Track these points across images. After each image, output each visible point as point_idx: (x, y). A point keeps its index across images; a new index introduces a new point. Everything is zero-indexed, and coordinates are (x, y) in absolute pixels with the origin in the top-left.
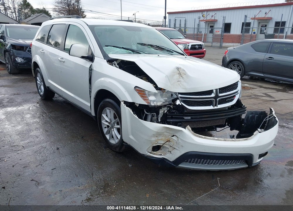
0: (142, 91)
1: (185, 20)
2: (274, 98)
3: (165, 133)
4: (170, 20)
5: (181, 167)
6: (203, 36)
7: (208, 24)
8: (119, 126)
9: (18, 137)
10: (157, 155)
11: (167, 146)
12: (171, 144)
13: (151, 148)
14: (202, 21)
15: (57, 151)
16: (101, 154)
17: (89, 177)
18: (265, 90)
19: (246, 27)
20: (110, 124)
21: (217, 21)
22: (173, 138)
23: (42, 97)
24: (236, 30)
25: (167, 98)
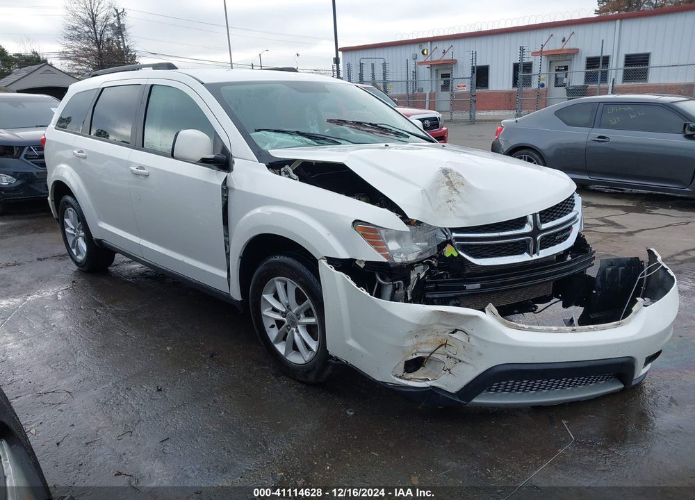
0: (371, 230)
1: (384, 65)
2: (624, 227)
3: (436, 327)
4: (349, 65)
5: (477, 404)
6: (427, 99)
7: (437, 70)
8: (312, 320)
9: (50, 370)
10: (416, 381)
11: (439, 357)
12: (451, 351)
13: (402, 365)
14: (421, 63)
15: (159, 396)
16: (269, 390)
17: (258, 450)
18: (599, 210)
19: (523, 72)
20: (285, 317)
21: (455, 63)
22: (454, 335)
23: (82, 267)
24: (500, 81)
25: (426, 244)
